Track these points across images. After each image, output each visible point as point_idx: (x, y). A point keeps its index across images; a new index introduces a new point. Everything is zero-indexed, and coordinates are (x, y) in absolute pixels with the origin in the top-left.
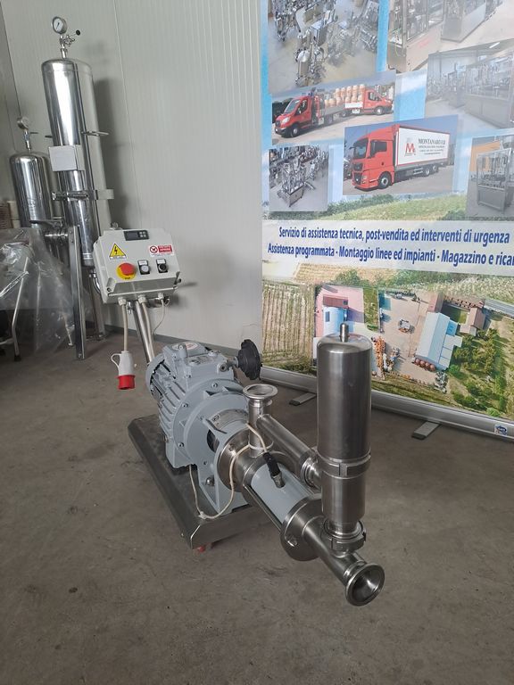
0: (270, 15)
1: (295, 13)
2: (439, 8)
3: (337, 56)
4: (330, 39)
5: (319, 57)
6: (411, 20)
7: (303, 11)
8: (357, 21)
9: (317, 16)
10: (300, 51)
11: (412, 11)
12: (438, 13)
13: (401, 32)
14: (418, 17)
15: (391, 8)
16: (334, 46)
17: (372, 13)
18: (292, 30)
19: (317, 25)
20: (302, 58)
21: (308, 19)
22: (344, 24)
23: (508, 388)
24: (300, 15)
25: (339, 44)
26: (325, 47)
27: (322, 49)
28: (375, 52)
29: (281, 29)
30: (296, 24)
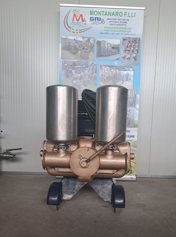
0: (63, 69)
1: (71, 70)
2: (112, 79)
3: (85, 84)
4: (83, 79)
5: (80, 83)
6: (105, 80)
7: (74, 71)
8: (91, 77)
9: (79, 73)
10: (73, 80)
11: (105, 78)
12: (111, 80)
13: (103, 82)
14: (107, 80)
15: (100, 76)
16: (84, 81)
17: (95, 76)
18: (71, 74)
19: (79, 75)
20: (74, 82)
21: (76, 73)
22: (87, 77)
23: (132, 167)
24: (73, 71)
25: (86, 81)
26: (82, 81)
27: (81, 81)
28: (96, 85)
29: (66, 73)
30: (72, 73)
